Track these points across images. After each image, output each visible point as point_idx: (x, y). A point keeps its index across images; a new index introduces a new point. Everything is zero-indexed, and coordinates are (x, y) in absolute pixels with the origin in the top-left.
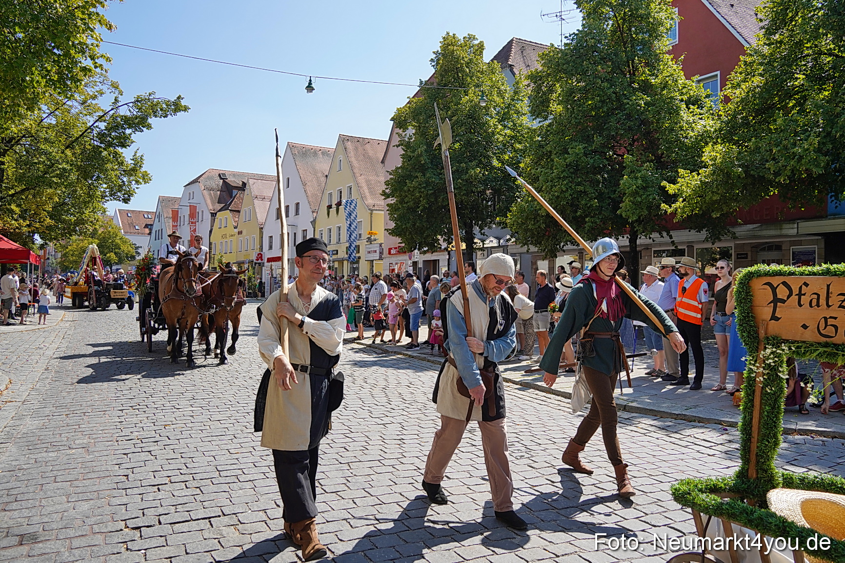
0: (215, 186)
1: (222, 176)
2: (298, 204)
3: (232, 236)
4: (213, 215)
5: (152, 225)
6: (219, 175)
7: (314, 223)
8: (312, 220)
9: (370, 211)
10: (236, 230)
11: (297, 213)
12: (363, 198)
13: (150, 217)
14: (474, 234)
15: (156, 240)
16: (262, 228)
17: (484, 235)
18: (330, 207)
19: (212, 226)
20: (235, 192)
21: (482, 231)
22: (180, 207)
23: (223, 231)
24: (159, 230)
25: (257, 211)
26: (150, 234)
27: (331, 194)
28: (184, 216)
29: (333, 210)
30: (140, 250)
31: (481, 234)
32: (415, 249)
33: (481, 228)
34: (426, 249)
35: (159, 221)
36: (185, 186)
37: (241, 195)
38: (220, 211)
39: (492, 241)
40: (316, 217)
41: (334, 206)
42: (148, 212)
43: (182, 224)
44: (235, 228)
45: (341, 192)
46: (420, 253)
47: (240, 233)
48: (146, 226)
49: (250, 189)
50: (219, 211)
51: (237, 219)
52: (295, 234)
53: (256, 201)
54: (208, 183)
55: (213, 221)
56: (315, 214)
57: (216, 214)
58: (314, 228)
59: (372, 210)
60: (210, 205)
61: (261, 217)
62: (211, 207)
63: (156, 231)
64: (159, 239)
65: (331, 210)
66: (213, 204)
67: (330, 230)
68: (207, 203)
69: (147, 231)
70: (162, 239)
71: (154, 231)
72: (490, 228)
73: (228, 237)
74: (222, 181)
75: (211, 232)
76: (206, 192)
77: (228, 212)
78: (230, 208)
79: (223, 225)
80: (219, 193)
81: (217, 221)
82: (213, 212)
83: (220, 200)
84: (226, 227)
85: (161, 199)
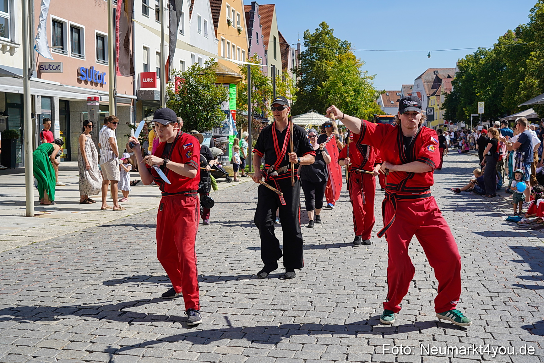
0: (431, 80)
1: (436, 72)
3: (437, 110)
4: (428, 97)
6: (434, 72)
10: (438, 107)
13: (400, 94)
19: (428, 104)
36: (415, 80)
42: (399, 92)
44: (438, 105)
47: (440, 109)
50: (432, 95)
51: (439, 101)
54: (427, 78)
60: (427, 91)
62: (428, 93)
66: (429, 91)
68: (426, 91)
73: (435, 110)
74: (435, 75)
76: (425, 83)
77: (435, 96)
78: (436, 94)
79: (433, 104)
80: (433, 83)
81: (430, 101)
82: (429, 96)
83: (433, 88)
84: (434, 105)
85: (403, 87)
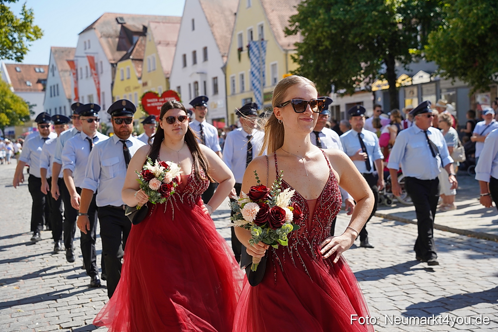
0: (112, 32)
1: (119, 21)
2: (205, 49)
3: (136, 88)
4: (114, 66)
5: (45, 80)
6: (116, 19)
7: (224, 68)
8: (222, 65)
9: (284, 52)
10: (140, 82)
11: (205, 58)
12: (276, 38)
13: (42, 70)
14: (396, 70)
15: (51, 96)
16: (168, 78)
17: (408, 70)
18: (240, 50)
19: (113, 78)
20: (135, 38)
21: (407, 66)
22: (75, 58)
23: (126, 83)
24: (54, 86)
25: (162, 58)
26: (44, 90)
27: (241, 36)
28: (81, 69)
29: (244, 53)
30: (34, 109)
31: (405, 69)
32: (330, 92)
33: (405, 63)
34: (342, 91)
35: (53, 75)
36: (80, 34)
37: (143, 42)
38: (121, 60)
39: (422, 77)
40: (226, 63)
41: (245, 49)
42: (40, 66)
43: (79, 77)
44: (139, 79)
45: (252, 32)
46: (337, 96)
47: (145, 84)
48: (39, 81)
49: (152, 35)
50: (119, 61)
51: (140, 69)
52: (205, 82)
53: (160, 47)
54: (105, 29)
55: (114, 72)
56: (225, 59)
57: (116, 64)
58: (225, 74)
59: (286, 51)
60: (110, 54)
61: (166, 65)
62: (110, 56)
63: (51, 87)
64: (55, 95)
65: (242, 53)
66: (113, 53)
67: (242, 76)
68: (106, 53)
69: (40, 86)
70: (58, 95)
71: (48, 88)
72: (417, 62)
73: (132, 88)
74: (120, 26)
75: (112, 85)
76: (103, 41)
77: (129, 61)
78: (131, 57)
79: (126, 76)
80: (117, 40)
81: (118, 73)
82: (113, 62)
83: (119, 48)
84: (128, 78)
85: (53, 50)
